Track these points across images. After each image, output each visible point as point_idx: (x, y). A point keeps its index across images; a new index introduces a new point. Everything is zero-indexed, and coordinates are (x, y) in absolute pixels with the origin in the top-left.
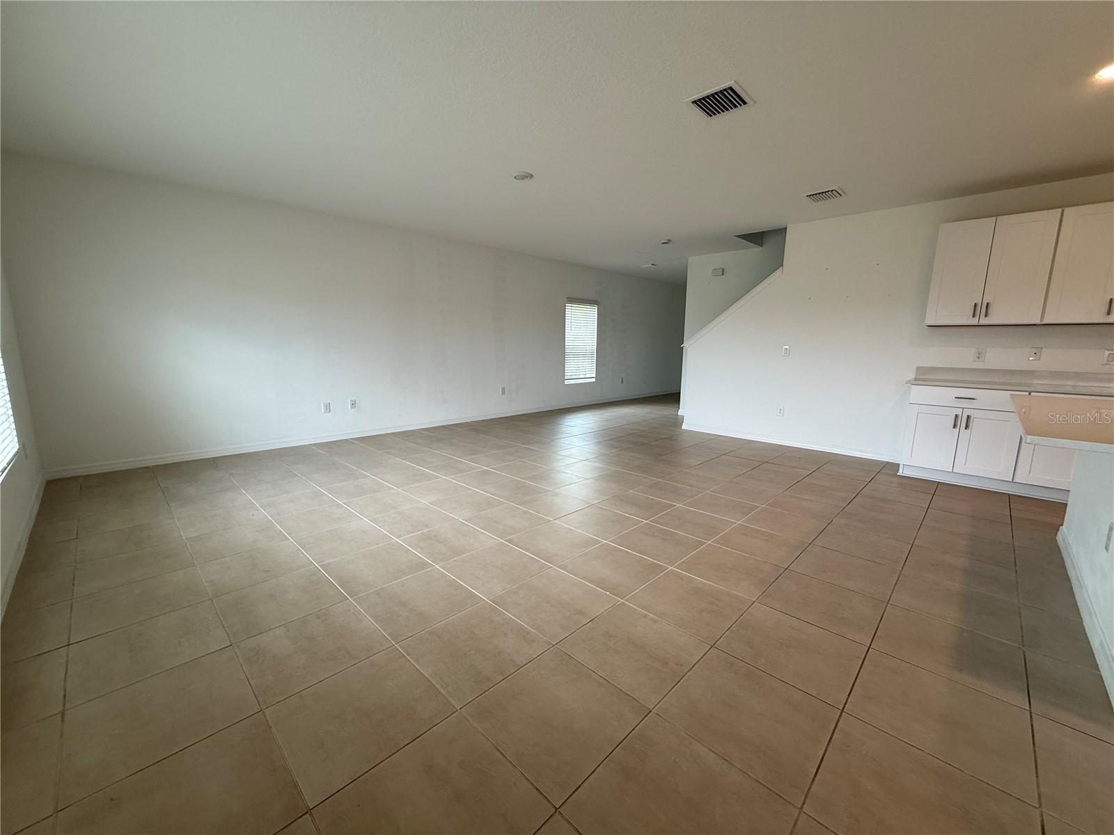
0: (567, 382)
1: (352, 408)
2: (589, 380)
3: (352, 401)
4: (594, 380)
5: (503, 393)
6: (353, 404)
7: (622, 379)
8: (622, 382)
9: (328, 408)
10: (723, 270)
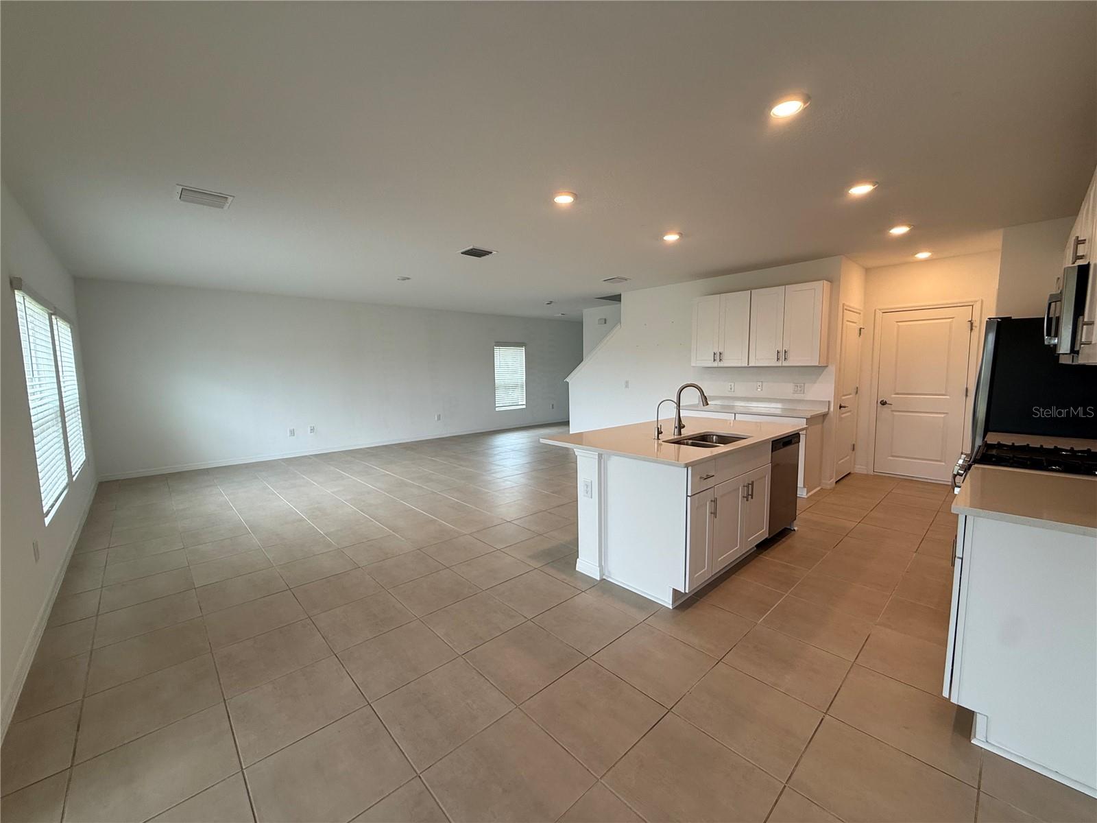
0: (497, 409)
1: (311, 432)
2: (521, 407)
3: (311, 427)
4: (524, 407)
5: (439, 419)
6: (312, 430)
7: (553, 405)
8: (553, 408)
9: (292, 433)
10: (605, 320)
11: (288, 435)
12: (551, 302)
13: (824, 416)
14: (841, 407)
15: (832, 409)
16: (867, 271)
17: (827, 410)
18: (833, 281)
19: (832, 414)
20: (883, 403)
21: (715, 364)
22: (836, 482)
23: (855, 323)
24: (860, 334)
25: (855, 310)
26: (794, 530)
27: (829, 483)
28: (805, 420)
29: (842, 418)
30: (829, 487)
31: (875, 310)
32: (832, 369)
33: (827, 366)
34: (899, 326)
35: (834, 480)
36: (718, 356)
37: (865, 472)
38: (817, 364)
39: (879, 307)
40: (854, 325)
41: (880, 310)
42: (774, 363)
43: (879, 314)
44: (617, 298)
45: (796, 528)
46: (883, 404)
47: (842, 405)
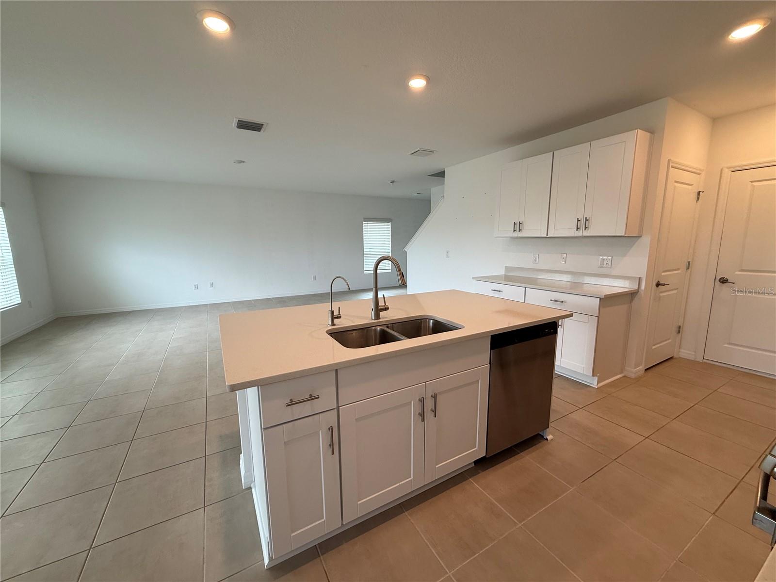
0: (365, 272)
1: (211, 287)
3: (210, 283)
4: (390, 271)
6: (212, 285)
9: (196, 287)
11: (193, 288)
12: (394, 181)
13: (632, 295)
14: (658, 285)
15: (643, 287)
16: (716, 121)
17: (637, 288)
18: (654, 131)
19: (642, 293)
20: (723, 281)
21: (516, 235)
22: (646, 370)
23: (691, 185)
24: (698, 198)
25: (688, 169)
26: (547, 439)
27: (635, 370)
28: (599, 299)
29: (660, 297)
30: (633, 376)
31: (722, 170)
32: (646, 240)
33: (640, 236)
34: (754, 186)
35: (642, 368)
36: (518, 226)
37: (692, 358)
38: (623, 234)
39: (729, 165)
40: (690, 187)
41: (728, 168)
42: (573, 233)
43: (727, 173)
44: (441, 174)
45: (550, 437)
46: (723, 283)
47: (662, 282)
